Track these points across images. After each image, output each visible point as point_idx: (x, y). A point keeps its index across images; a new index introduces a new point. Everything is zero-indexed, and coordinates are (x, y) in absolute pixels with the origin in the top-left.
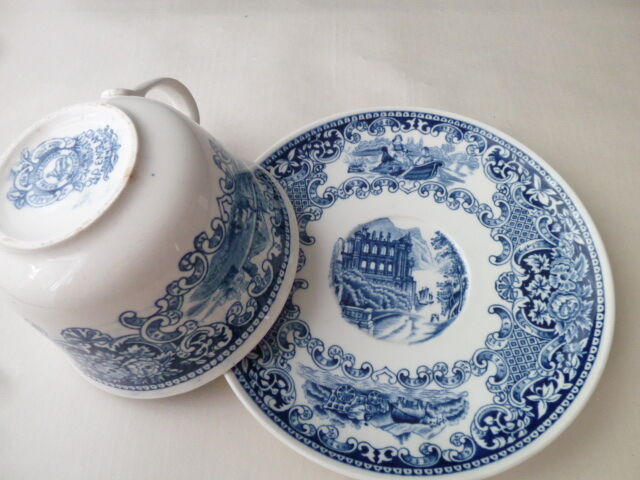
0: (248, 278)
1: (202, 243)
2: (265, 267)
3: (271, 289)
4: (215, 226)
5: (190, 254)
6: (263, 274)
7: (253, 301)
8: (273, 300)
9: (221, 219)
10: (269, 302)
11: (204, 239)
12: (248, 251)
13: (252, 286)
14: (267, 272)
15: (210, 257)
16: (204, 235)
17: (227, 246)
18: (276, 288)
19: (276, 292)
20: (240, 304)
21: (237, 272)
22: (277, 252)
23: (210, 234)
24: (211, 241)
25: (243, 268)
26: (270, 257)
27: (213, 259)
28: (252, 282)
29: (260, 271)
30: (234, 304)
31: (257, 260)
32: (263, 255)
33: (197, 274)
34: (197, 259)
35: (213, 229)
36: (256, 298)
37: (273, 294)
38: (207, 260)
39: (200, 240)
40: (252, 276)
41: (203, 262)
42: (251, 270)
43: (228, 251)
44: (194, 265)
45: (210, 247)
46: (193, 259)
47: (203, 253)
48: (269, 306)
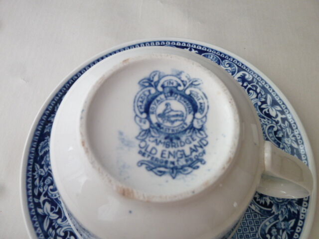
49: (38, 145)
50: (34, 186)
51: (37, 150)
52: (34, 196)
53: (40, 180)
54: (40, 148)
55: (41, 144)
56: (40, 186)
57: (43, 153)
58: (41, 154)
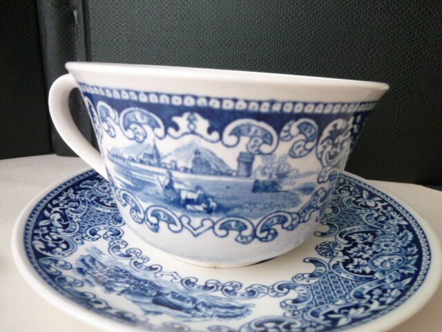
0: (258, 162)
1: (246, 237)
2: (233, 140)
3: (259, 116)
4: (223, 232)
5: (261, 239)
6: (244, 140)
7: (283, 134)
8: (272, 103)
9: (213, 228)
10: (276, 108)
11: (242, 237)
12: (224, 179)
13: (266, 148)
14: (237, 133)
15: (255, 222)
16: (239, 239)
17: (236, 211)
18: (253, 107)
19: (260, 103)
20: (292, 150)
21: (257, 181)
22: (202, 124)
23: (233, 234)
24: (240, 231)
25: (249, 176)
26: (215, 135)
27: (255, 218)
28: (260, 153)
29: (242, 148)
30: (294, 157)
31: (230, 158)
32: (219, 150)
33: (275, 221)
34: (262, 231)
35: (227, 234)
36: (278, 131)
37: (265, 109)
38: (259, 223)
39: (244, 240)
40: (253, 159)
41: (263, 225)
42: (246, 161)
43: (241, 207)
44: (268, 230)
45: (245, 227)
46: (265, 234)
47: (255, 230)
48: (283, 104)
49: (84, 180)
50: (56, 198)
51: (80, 182)
52: (50, 202)
53: (66, 199)
54: (84, 183)
55: (87, 181)
56: (62, 202)
57: (84, 187)
58: (81, 186)
